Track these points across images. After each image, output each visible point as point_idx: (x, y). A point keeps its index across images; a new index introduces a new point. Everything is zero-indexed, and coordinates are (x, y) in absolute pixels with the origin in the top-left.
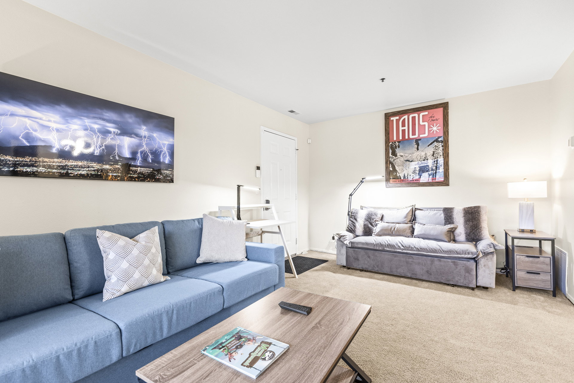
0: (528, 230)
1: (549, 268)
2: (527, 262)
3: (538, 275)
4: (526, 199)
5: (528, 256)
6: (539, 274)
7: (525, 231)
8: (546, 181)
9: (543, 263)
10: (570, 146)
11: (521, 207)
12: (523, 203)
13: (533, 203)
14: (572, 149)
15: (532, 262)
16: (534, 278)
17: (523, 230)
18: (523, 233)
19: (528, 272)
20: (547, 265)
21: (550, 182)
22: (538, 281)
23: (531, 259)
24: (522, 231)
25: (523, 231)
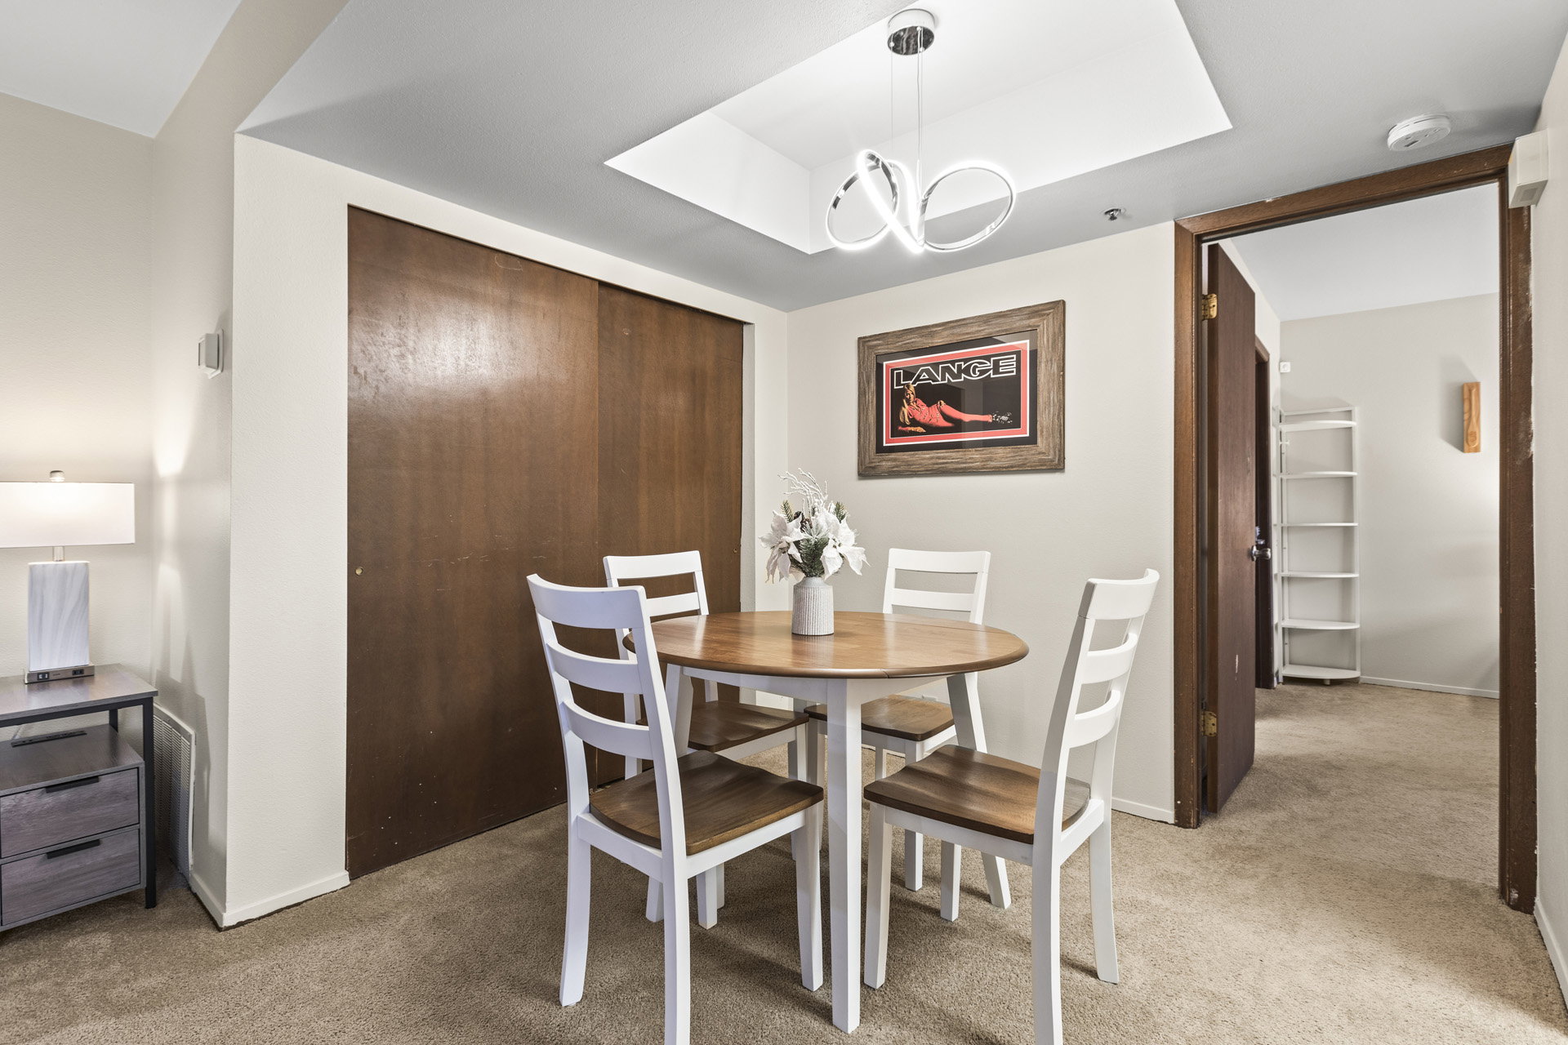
0: (65, 671)
1: (133, 810)
2: (50, 811)
3: (95, 850)
4: (59, 551)
5: (50, 789)
6: (97, 843)
7: (52, 677)
8: (132, 485)
9: (114, 795)
10: (203, 366)
11: (36, 582)
12: (44, 566)
13: (86, 564)
14: (210, 378)
15: (69, 807)
16: (77, 866)
17: (44, 674)
18: (44, 688)
19: (51, 855)
20: (126, 798)
21: (147, 488)
22: (92, 871)
23: (64, 795)
24: (39, 681)
25: (41, 680)
